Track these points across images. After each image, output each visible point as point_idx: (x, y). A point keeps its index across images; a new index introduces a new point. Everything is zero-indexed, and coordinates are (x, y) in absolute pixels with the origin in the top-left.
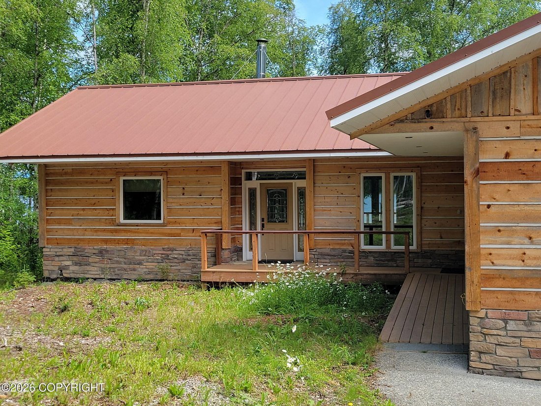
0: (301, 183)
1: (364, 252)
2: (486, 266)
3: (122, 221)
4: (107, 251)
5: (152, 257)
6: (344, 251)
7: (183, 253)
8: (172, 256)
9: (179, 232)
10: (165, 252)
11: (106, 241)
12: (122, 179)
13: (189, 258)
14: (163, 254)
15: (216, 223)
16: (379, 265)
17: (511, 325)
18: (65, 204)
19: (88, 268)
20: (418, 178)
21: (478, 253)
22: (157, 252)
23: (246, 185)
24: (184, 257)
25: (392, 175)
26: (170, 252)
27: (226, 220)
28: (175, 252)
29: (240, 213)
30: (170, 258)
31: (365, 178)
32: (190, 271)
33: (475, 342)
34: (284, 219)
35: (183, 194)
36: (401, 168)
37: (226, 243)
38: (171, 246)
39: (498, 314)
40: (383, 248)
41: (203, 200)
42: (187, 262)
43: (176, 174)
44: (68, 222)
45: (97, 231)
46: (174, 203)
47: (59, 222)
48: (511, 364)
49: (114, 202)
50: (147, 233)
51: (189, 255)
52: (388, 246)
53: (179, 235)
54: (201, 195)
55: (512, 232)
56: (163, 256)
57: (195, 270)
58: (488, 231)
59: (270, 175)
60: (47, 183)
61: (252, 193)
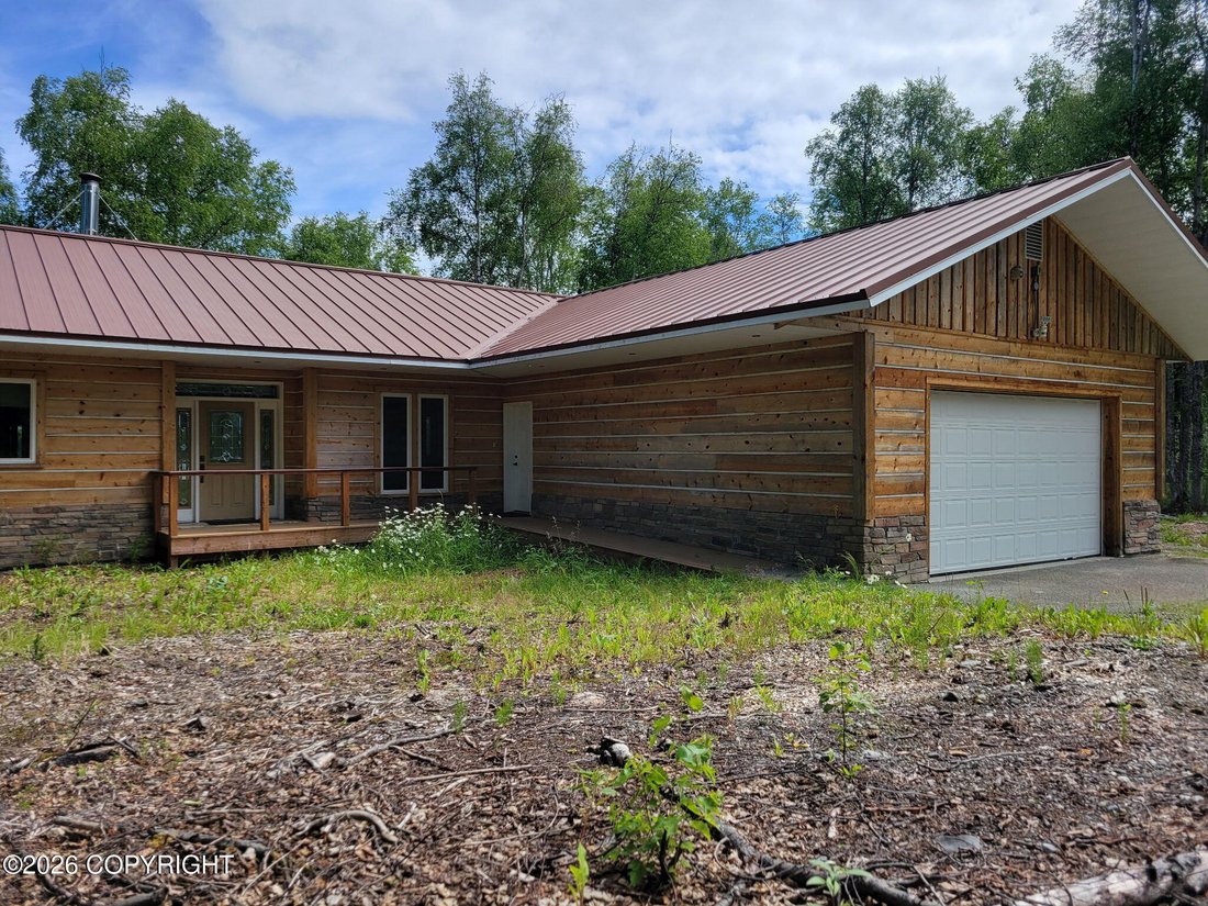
0: (267, 404)
1: (386, 498)
5: (10, 527)
7: (81, 514)
8: (55, 521)
9: (71, 478)
10: (39, 516)
13: (93, 522)
14: (34, 519)
15: (147, 462)
17: (890, 533)
20: (450, 401)
22: (22, 516)
24: (83, 521)
25: (420, 395)
26: (52, 515)
27: (171, 457)
28: (62, 514)
30: (51, 525)
31: (385, 400)
32: (95, 545)
35: (81, 413)
36: (431, 388)
38: (52, 504)
39: (882, 521)
40: (407, 492)
41: (122, 424)
42: (89, 530)
43: (66, 377)
46: (61, 427)
51: (93, 518)
53: (71, 484)
54: (118, 415)
56: (36, 522)
57: (104, 543)
59: (214, 389)
61: (182, 414)
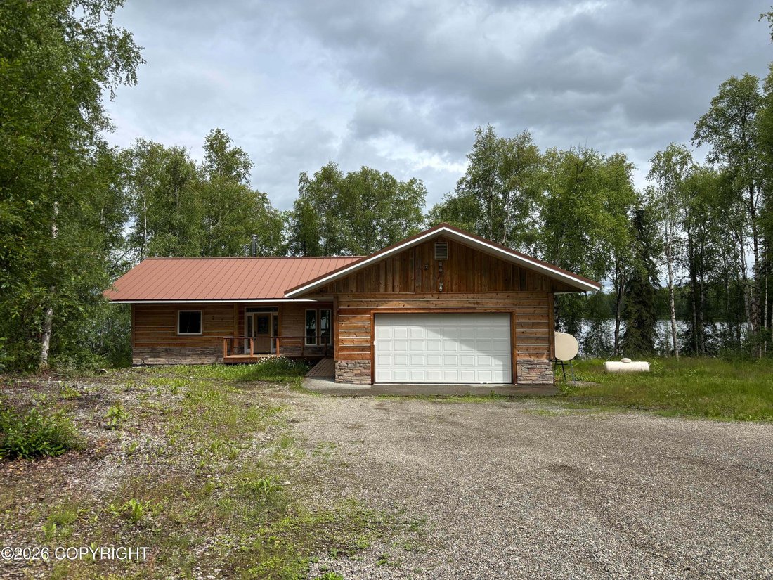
0: (276, 314)
1: (306, 347)
2: (341, 345)
3: (179, 333)
4: (170, 350)
5: (195, 352)
6: (297, 347)
7: (212, 349)
8: (206, 351)
9: (210, 339)
11: (169, 344)
12: (179, 311)
15: (230, 334)
16: (313, 353)
17: (349, 365)
18: (146, 325)
19: (159, 359)
20: (332, 311)
21: (338, 341)
22: (198, 350)
23: (247, 314)
24: (213, 352)
25: (320, 310)
27: (236, 332)
28: (208, 349)
29: (243, 329)
30: (205, 353)
31: (307, 311)
32: (216, 359)
33: (337, 372)
34: (266, 332)
35: (213, 319)
36: (324, 307)
37: (236, 345)
38: (205, 346)
39: (345, 361)
40: (315, 345)
41: (224, 322)
42: (214, 354)
43: (209, 309)
44: (148, 334)
45: (164, 339)
46: (208, 324)
47: (142, 334)
48: (349, 379)
49: (175, 324)
50: (192, 339)
51: (216, 351)
52: (318, 343)
53: (210, 341)
54: (222, 320)
55: (350, 333)
56: (202, 351)
57: (219, 358)
58: (342, 333)
59: (259, 310)
60: (137, 313)
61: (249, 318)
